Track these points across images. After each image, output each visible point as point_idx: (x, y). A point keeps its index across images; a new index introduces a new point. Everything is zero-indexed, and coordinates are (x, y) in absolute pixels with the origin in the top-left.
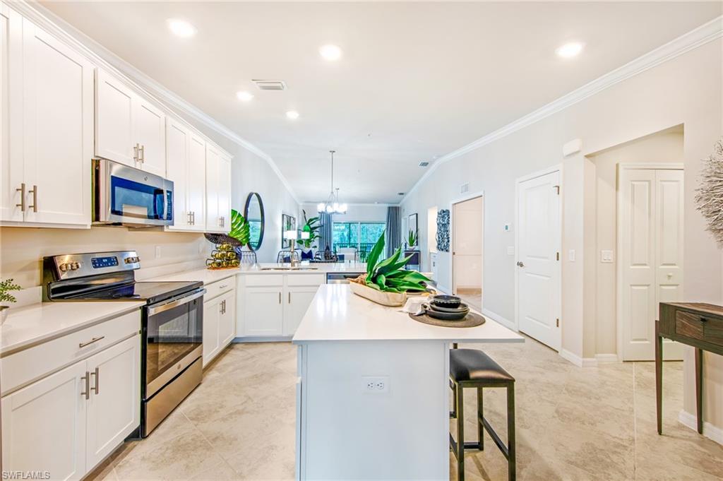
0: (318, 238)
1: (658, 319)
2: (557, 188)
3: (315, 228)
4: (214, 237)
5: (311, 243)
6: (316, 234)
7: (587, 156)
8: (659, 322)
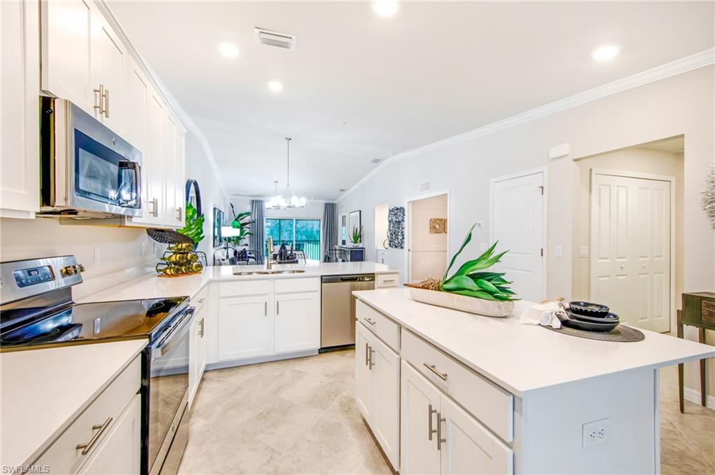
0: (248, 235)
1: (681, 309)
2: (541, 189)
3: (245, 224)
4: (158, 234)
5: (240, 241)
6: (248, 231)
7: (575, 160)
8: (682, 311)
